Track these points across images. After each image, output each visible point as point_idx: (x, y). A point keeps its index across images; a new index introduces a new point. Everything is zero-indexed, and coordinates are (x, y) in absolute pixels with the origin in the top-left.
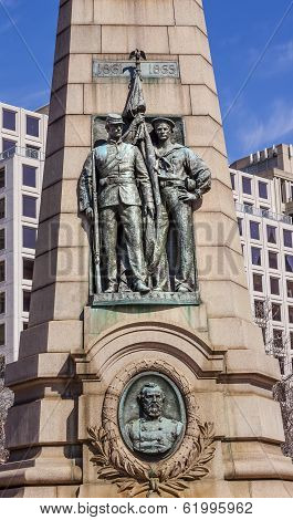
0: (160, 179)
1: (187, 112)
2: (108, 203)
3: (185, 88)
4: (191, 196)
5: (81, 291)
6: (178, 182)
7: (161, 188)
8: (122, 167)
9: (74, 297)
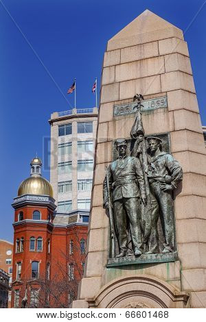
0: (149, 178)
1: (171, 129)
2: (116, 198)
3: (171, 113)
4: (168, 187)
5: (103, 257)
6: (160, 179)
7: (150, 184)
8: (123, 173)
9: (98, 261)
